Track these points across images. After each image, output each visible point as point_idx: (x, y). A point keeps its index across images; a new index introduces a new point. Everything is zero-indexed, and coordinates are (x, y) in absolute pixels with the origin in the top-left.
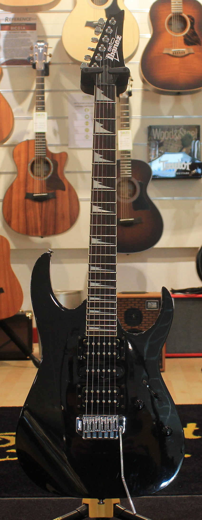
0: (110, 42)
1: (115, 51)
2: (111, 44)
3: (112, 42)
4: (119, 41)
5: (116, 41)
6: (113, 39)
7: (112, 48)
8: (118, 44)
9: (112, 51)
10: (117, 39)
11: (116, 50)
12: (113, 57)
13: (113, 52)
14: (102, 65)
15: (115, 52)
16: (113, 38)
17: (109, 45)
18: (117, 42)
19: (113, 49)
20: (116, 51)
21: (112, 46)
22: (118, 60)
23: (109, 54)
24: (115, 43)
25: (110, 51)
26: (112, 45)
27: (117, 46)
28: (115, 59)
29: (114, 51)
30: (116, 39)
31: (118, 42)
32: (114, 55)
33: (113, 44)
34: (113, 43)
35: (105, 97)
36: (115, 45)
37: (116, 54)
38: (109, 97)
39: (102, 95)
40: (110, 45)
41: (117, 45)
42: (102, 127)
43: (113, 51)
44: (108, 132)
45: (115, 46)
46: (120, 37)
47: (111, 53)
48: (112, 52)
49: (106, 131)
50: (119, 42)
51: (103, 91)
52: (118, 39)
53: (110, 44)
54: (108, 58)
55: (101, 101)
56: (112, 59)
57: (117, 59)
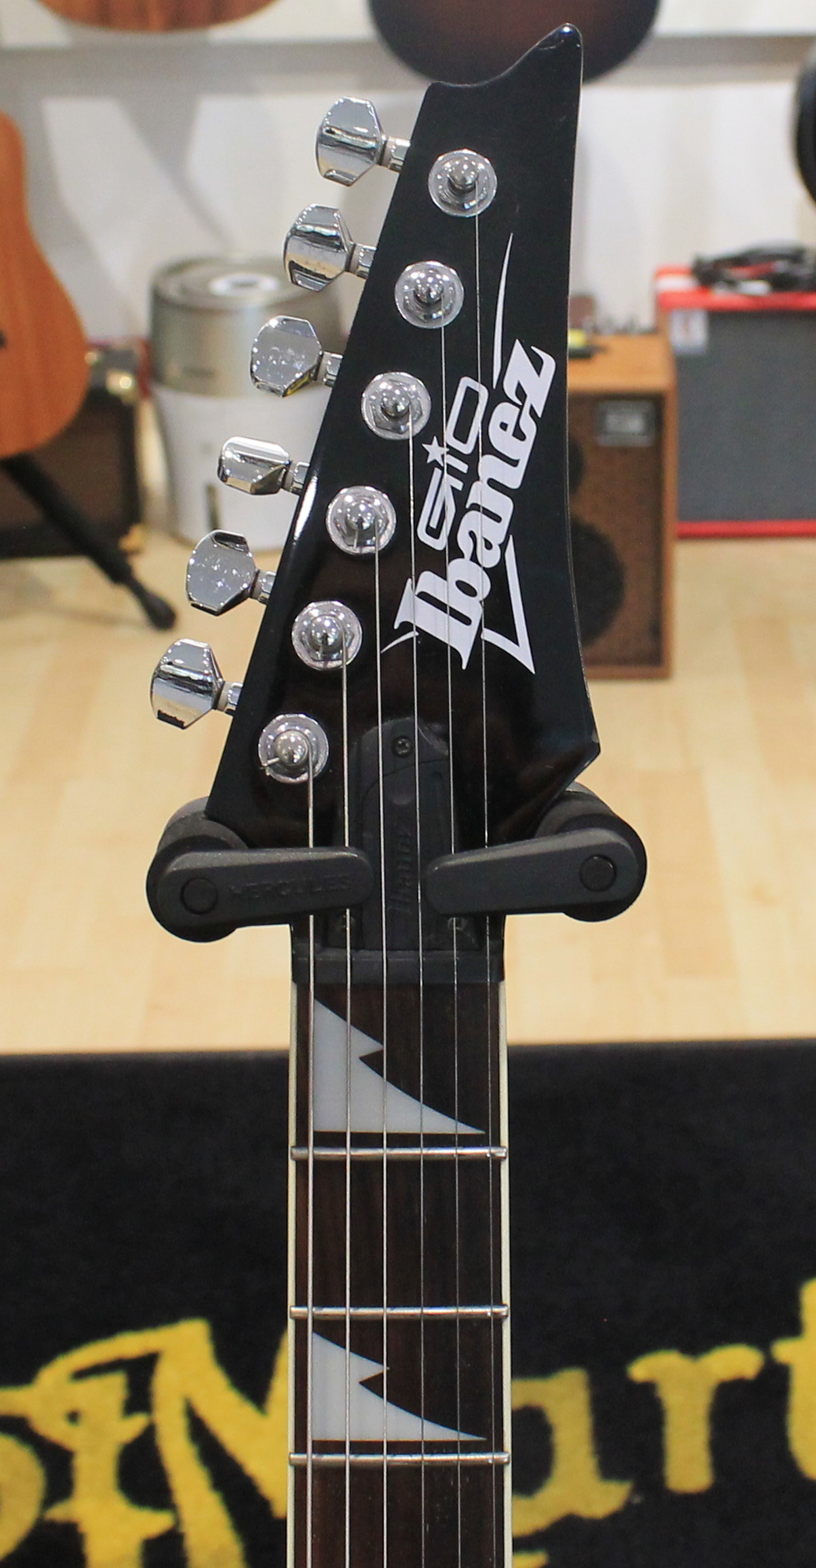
0: (433, 430)
1: (489, 546)
2: (453, 452)
3: (462, 433)
4: (532, 412)
5: (505, 412)
6: (471, 396)
7: (460, 497)
8: (522, 451)
9: (464, 543)
10: (510, 390)
11: (497, 532)
12: (474, 609)
13: (474, 558)
14: (363, 717)
15: (490, 559)
16: (466, 382)
17: (425, 470)
18: (511, 429)
19: (472, 521)
20: (503, 547)
21: (459, 485)
22: (522, 652)
23: (428, 582)
24: (489, 449)
25: (440, 544)
26: (463, 467)
27: (514, 478)
28: (489, 636)
29: (481, 544)
30: (497, 396)
31: (519, 434)
32: (483, 586)
33: (472, 460)
34: (467, 449)
35: (397, 1097)
36: (488, 466)
37: (497, 575)
38: (438, 1101)
39: (371, 1083)
40: (435, 464)
41: (514, 463)
42: (372, 1384)
43: (472, 534)
44: (428, 1438)
45: (492, 483)
46: (538, 364)
47: (458, 569)
48: (456, 552)
49: (410, 1427)
50: (529, 428)
51: (377, 1037)
52: (521, 393)
53: (434, 451)
54: (423, 634)
55: (362, 1140)
56: (460, 640)
57: (515, 640)
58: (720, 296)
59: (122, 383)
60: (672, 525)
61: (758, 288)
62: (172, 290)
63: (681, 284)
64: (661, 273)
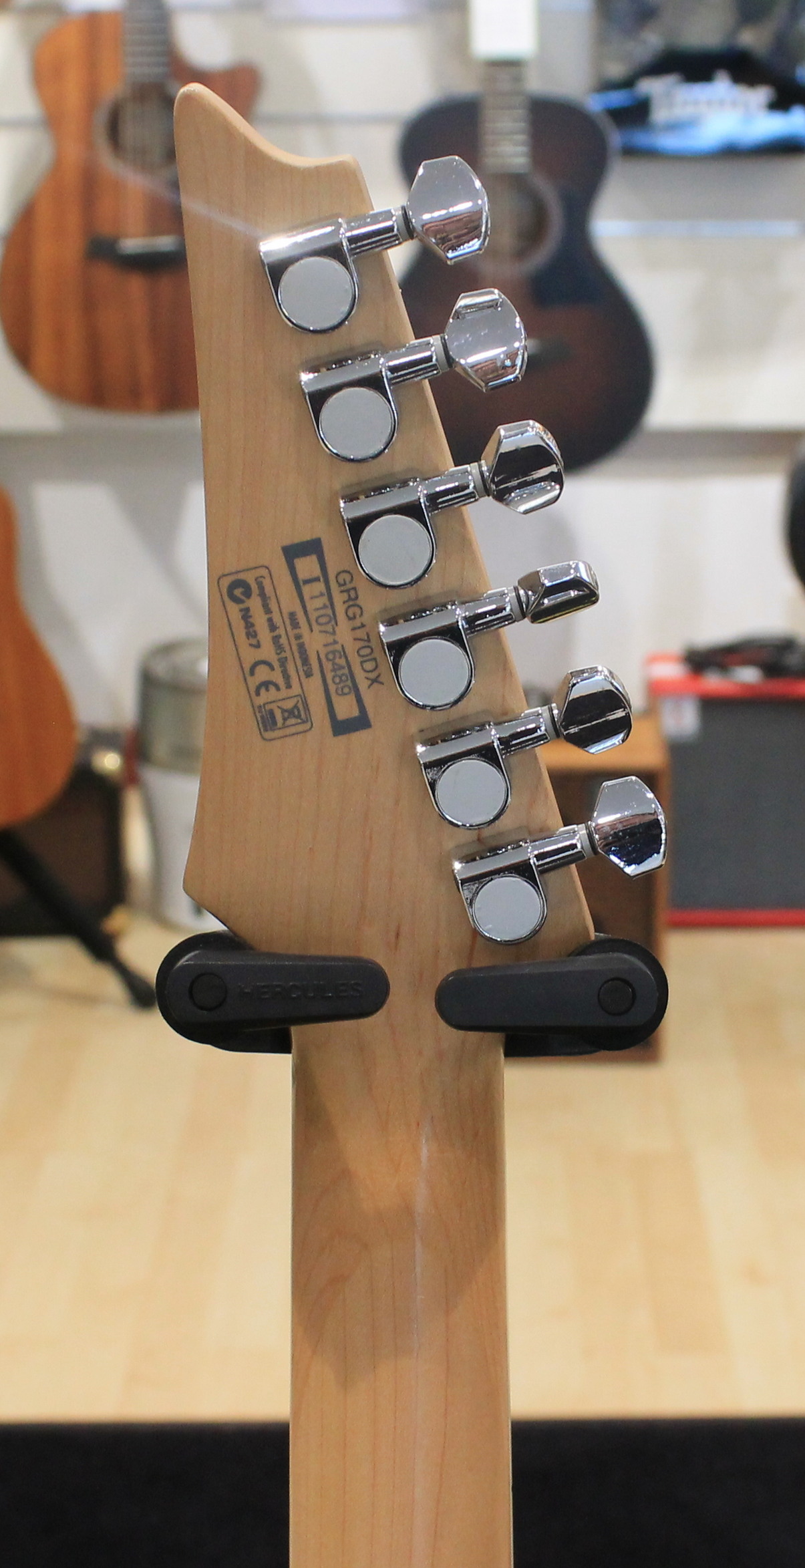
58: (713, 682)
59: (109, 762)
60: (663, 913)
61: (748, 675)
62: (161, 669)
63: (672, 671)
64: (654, 659)
